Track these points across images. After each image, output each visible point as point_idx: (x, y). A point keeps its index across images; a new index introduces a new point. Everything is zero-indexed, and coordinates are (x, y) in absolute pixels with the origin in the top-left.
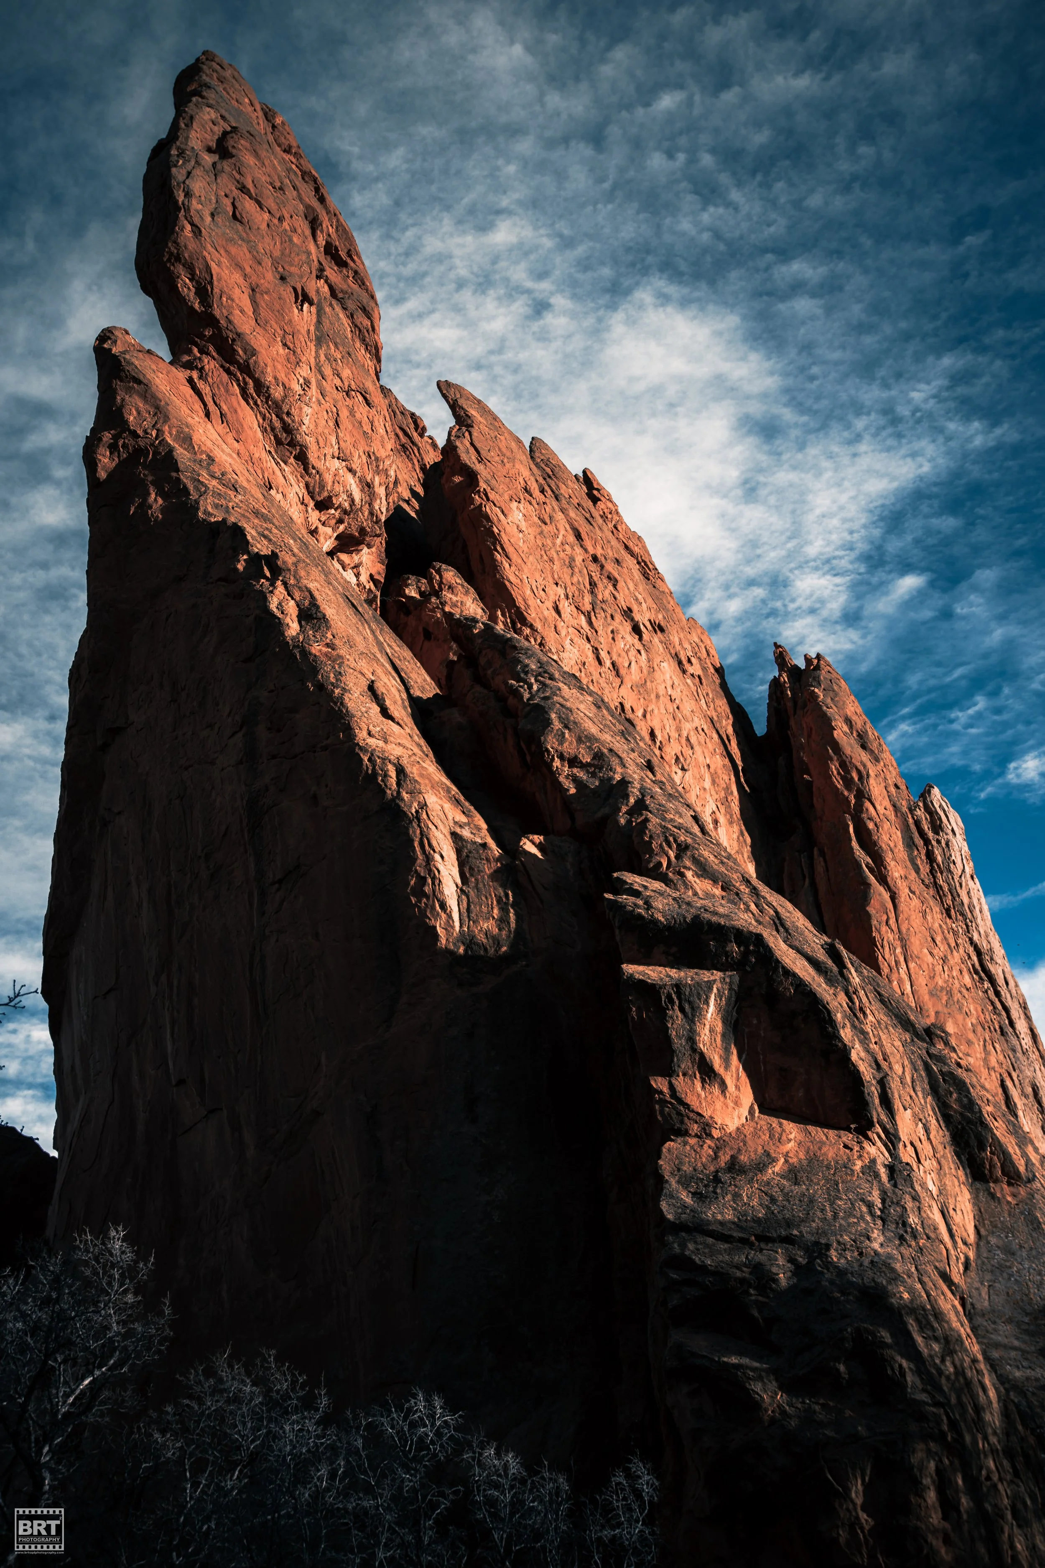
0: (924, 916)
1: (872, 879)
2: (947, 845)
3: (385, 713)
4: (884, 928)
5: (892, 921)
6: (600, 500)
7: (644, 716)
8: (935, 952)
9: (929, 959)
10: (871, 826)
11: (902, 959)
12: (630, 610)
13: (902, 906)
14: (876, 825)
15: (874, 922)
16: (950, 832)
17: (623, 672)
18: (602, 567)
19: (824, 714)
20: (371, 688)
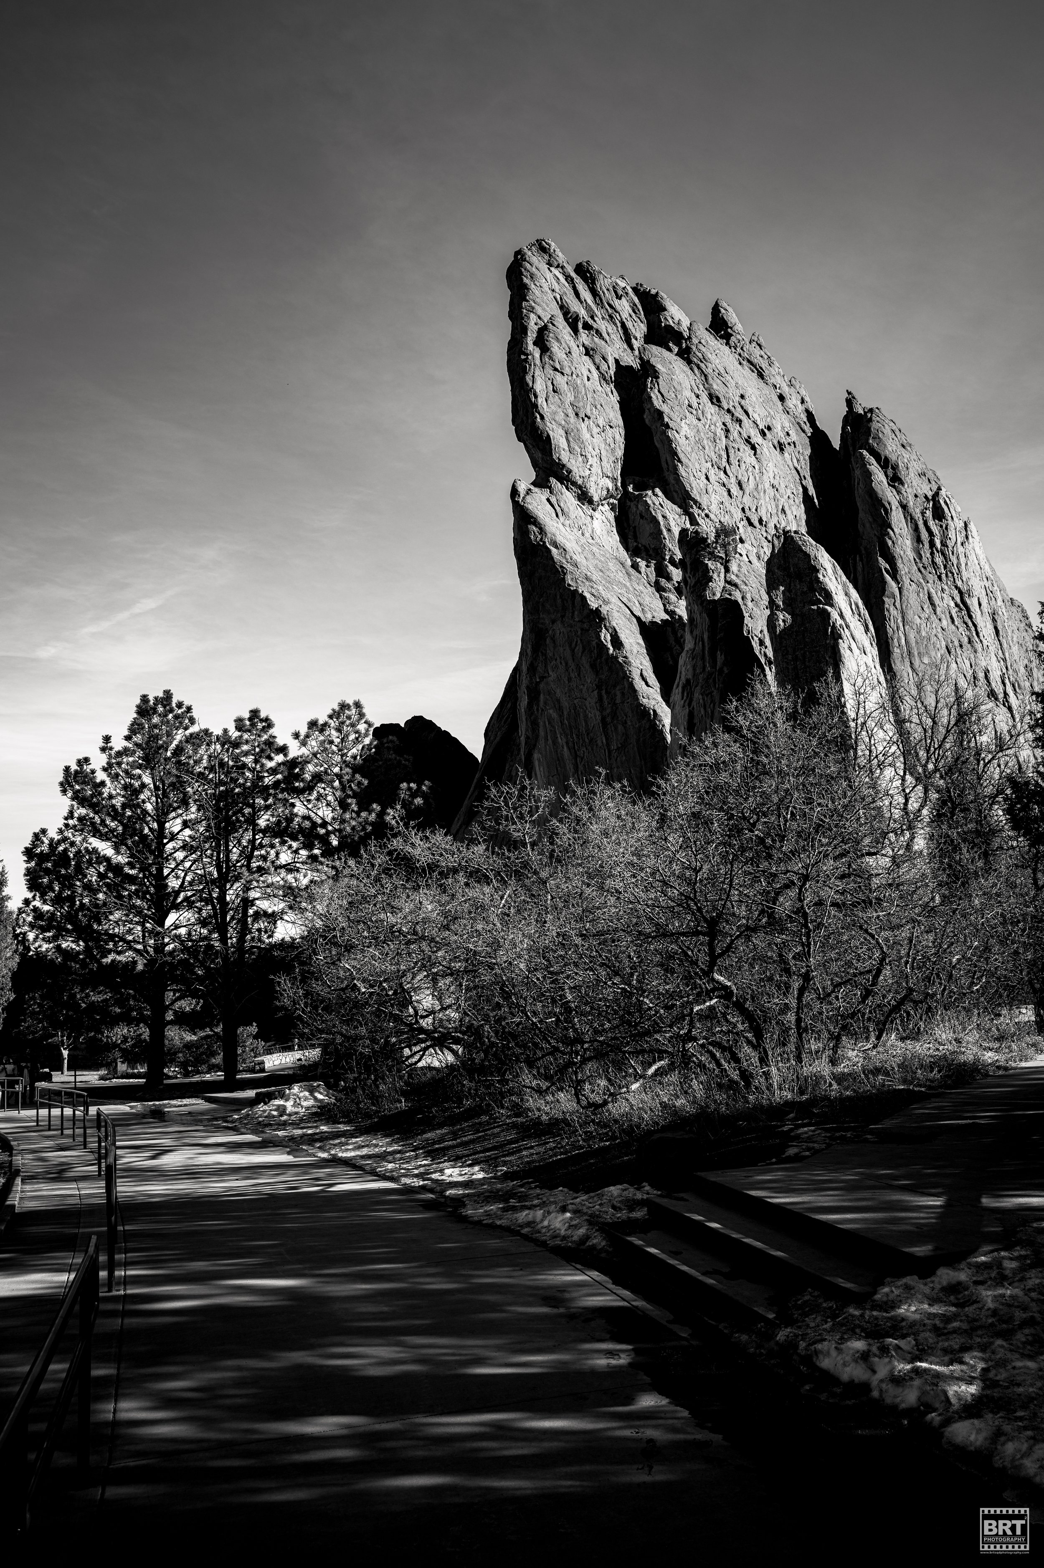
0: (918, 595)
1: (888, 578)
2: (946, 528)
3: (647, 685)
4: (892, 608)
5: (898, 604)
6: (732, 335)
7: (756, 510)
8: (922, 616)
9: (918, 621)
10: (890, 543)
11: (901, 625)
12: (749, 437)
13: (905, 592)
14: (893, 542)
15: (887, 606)
16: (950, 518)
17: (744, 486)
18: (733, 415)
19: (868, 470)
20: (641, 675)
